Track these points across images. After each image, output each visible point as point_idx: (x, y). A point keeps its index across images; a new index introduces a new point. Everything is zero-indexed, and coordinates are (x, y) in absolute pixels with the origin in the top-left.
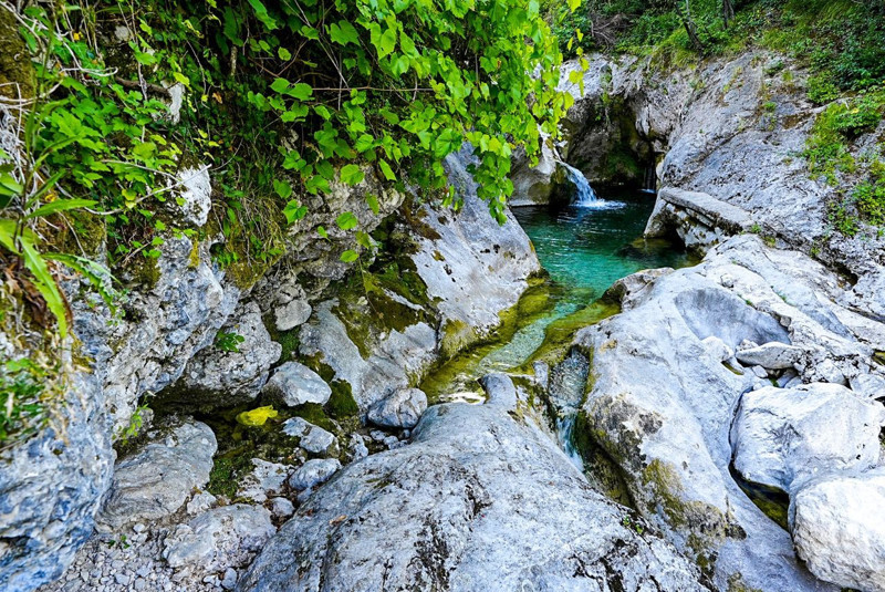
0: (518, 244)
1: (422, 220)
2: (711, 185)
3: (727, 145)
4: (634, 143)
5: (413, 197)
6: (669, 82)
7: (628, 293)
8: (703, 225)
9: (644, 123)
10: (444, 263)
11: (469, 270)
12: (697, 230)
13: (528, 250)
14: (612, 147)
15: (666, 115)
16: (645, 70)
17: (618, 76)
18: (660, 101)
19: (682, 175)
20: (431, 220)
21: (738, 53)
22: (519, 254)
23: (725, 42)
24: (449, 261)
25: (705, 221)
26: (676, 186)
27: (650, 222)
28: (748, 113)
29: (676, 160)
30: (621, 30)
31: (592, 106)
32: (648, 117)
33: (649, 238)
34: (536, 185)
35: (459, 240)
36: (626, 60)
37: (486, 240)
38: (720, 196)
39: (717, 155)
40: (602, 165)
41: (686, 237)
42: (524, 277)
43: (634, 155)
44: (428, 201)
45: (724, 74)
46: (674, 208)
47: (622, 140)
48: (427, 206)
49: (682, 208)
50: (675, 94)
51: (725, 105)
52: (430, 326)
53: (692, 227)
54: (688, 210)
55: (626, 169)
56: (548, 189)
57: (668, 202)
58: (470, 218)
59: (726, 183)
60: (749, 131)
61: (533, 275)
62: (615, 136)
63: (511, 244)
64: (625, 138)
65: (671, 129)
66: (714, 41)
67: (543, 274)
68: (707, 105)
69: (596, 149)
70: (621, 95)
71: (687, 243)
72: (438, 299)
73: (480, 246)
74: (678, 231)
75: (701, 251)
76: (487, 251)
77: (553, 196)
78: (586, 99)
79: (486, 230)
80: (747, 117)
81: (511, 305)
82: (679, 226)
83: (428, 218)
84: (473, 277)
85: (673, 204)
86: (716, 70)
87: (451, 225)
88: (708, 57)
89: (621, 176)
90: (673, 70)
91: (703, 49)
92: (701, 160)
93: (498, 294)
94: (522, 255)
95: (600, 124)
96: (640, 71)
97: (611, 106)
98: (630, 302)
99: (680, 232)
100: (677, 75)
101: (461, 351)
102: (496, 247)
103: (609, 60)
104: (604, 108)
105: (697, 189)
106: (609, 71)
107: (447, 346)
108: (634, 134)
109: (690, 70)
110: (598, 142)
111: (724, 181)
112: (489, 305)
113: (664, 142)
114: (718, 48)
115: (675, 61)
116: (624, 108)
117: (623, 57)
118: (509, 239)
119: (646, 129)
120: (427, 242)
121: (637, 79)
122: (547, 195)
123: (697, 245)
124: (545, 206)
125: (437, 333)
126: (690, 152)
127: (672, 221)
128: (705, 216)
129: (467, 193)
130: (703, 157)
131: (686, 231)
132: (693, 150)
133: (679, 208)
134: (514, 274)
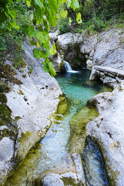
0: (55, 85)
1: (15, 76)
2: (111, 65)
3: (113, 53)
4: (80, 56)
5: (11, 67)
6: (90, 39)
7: (99, 103)
8: (110, 76)
9: (83, 50)
10: (23, 96)
11: (36, 98)
12: (108, 78)
13: (58, 87)
14: (74, 57)
15: (89, 48)
16: (83, 36)
17: (76, 39)
18: (87, 44)
19: (101, 62)
20: (19, 76)
21: (109, 30)
22: (55, 89)
23: (105, 27)
24: (26, 94)
25: (111, 75)
26: (99, 65)
27: (91, 76)
28: (117, 44)
29: (99, 57)
30: (75, 27)
31: (69, 46)
32: (84, 49)
33: (91, 81)
34: (56, 66)
35: (31, 84)
36: (77, 34)
37: (42, 84)
38: (115, 67)
39: (110, 56)
40: (72, 62)
41: (104, 80)
42: (57, 97)
43: (80, 59)
44: (18, 69)
45: (107, 35)
46: (99, 72)
47: (77, 55)
48: (17, 71)
49: (103, 72)
50: (91, 42)
51: (110, 42)
52: (11, 138)
53: (106, 77)
54: (105, 72)
55: (78, 63)
56: (60, 67)
57: (97, 70)
58: (36, 75)
59: (116, 63)
60: (119, 49)
61: (60, 96)
62: (75, 54)
63: (52, 85)
64: (78, 55)
65: (91, 52)
66: (102, 27)
67: (64, 95)
68: (103, 43)
69: (70, 58)
70: (77, 43)
71: (104, 82)
72: (18, 118)
73: (40, 86)
74: (100, 78)
75: (110, 84)
76: (43, 88)
77: (61, 69)
78: (68, 44)
79: (42, 80)
80: (118, 45)
81: (54, 111)
82: (101, 77)
83: (17, 75)
84: (37, 100)
85: (99, 70)
86: (104, 34)
87: (28, 78)
88: (100, 32)
89: (77, 65)
90: (90, 36)
91: (99, 30)
92: (106, 57)
93: (49, 107)
94: (56, 89)
95: (71, 51)
96: (81, 37)
97: (74, 46)
98: (101, 107)
99: (101, 79)
100: (92, 37)
101: (30, 150)
102: (47, 87)
103: (73, 34)
104: (72, 47)
105: (106, 66)
106: (73, 37)
107: (21, 153)
108: (80, 54)
109: (96, 35)
110: (71, 56)
111: (115, 63)
112: (45, 114)
113: (89, 55)
114: (103, 29)
115: (91, 34)
116: (77, 46)
117: (76, 34)
118: (51, 83)
119: (83, 52)
120: (16, 86)
121: (81, 39)
122: (59, 69)
123: (108, 83)
124: (59, 72)
125: (15, 143)
126: (103, 55)
127: (99, 75)
128: (112, 74)
129: (35, 66)
130: (107, 56)
131: (104, 78)
132: (104, 54)
133: (101, 71)
134: (54, 96)
